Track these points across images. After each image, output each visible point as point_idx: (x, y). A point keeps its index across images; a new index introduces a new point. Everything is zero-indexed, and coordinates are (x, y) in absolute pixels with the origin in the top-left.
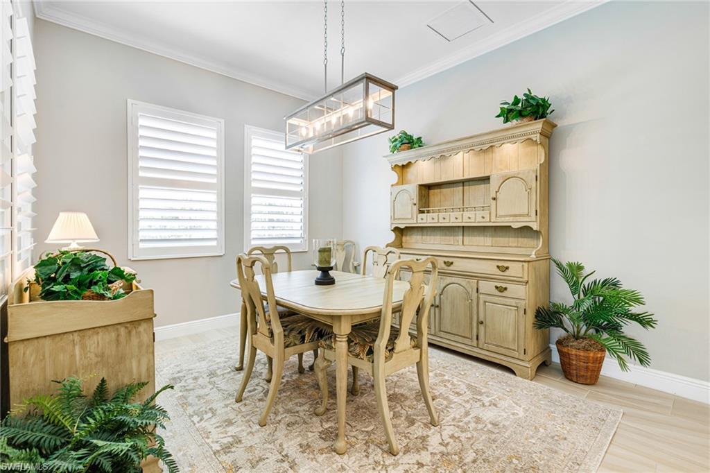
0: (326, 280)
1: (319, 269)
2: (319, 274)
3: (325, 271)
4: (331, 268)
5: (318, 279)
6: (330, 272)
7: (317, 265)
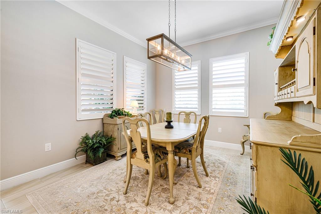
0: (169, 126)
1: (167, 121)
2: (166, 124)
3: (169, 122)
4: (172, 121)
5: (166, 126)
6: (171, 123)
7: (166, 120)
